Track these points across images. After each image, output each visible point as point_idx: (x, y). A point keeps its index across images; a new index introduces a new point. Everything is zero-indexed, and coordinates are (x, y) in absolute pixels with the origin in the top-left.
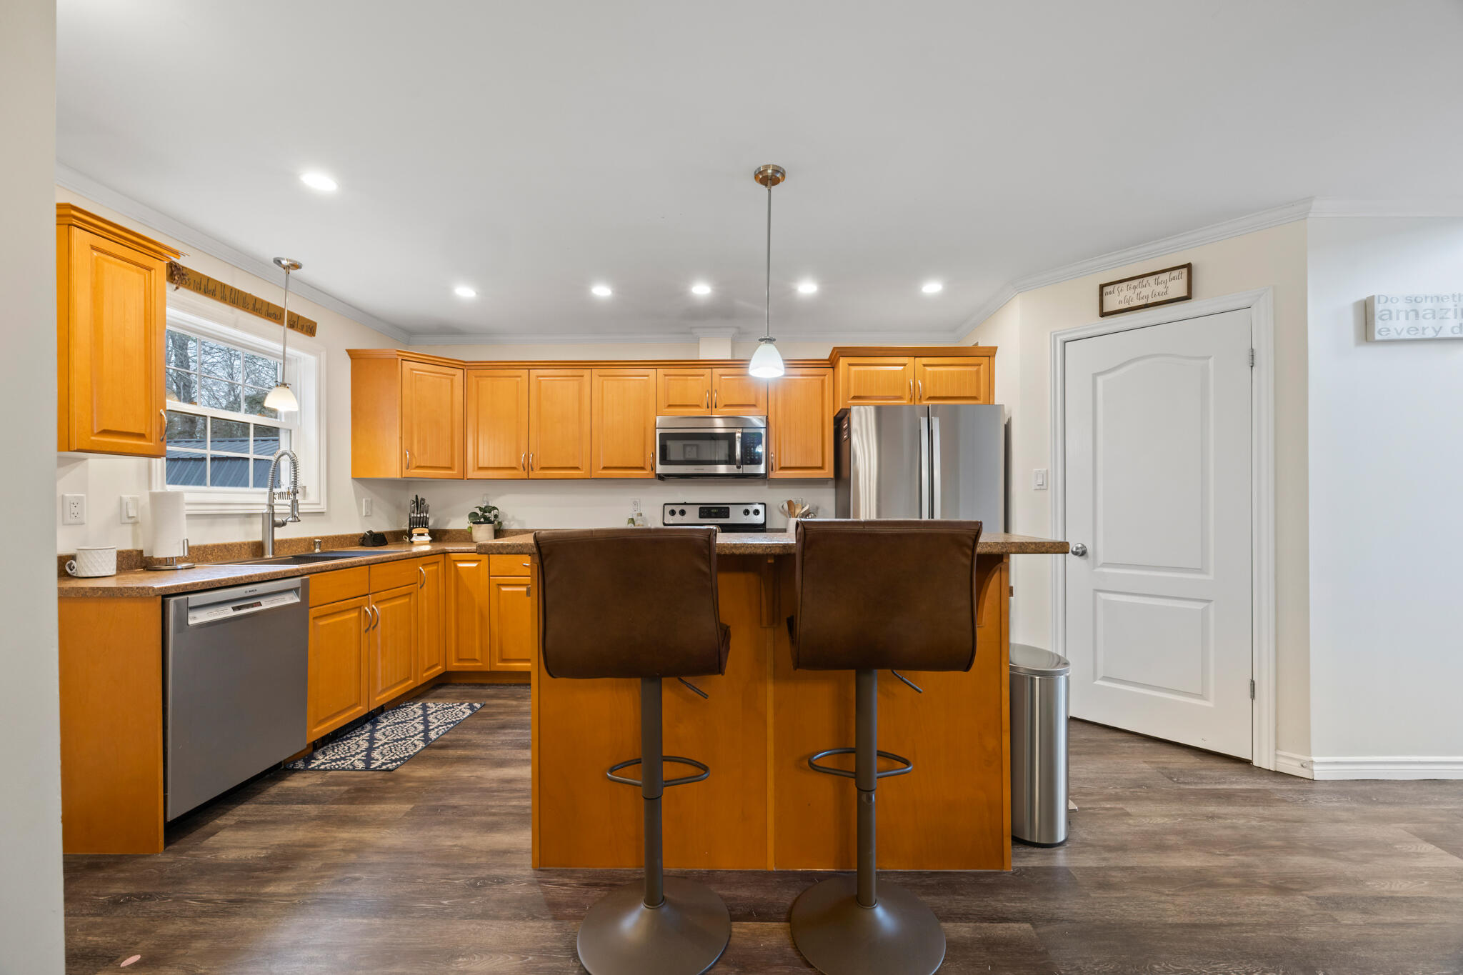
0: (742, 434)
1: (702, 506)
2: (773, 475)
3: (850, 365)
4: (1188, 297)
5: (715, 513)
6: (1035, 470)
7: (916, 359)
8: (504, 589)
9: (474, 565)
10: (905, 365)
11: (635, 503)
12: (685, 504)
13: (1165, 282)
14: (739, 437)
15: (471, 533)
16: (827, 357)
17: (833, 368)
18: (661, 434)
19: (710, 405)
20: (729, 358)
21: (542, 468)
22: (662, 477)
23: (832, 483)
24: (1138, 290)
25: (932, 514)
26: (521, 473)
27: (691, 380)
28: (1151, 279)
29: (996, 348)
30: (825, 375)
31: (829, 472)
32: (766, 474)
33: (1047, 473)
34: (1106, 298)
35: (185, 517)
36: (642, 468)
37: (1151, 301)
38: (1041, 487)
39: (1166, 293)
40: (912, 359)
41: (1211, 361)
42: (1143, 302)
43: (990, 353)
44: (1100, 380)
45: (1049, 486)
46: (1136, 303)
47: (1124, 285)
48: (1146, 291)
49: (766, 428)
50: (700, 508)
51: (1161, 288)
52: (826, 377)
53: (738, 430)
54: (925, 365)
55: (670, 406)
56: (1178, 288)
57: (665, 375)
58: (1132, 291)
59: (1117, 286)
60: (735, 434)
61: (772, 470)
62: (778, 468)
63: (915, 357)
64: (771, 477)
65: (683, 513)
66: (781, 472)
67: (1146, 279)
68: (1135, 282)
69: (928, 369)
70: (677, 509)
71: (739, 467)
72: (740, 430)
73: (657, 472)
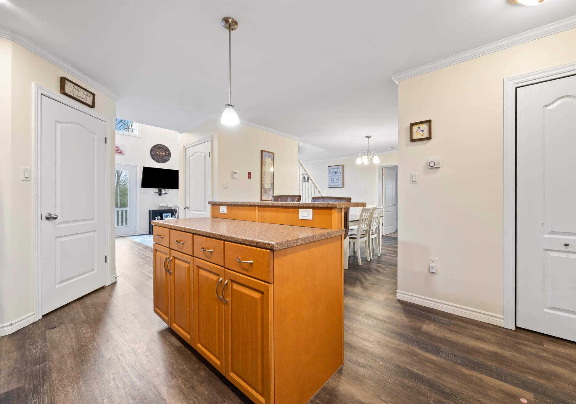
4: (92, 107)
13: (86, 95)
24: (77, 92)
28: (82, 90)
33: (31, 171)
34: (66, 85)
37: (82, 100)
39: (86, 100)
42: (78, 98)
44: (59, 125)
45: (32, 179)
46: (75, 97)
47: (72, 85)
48: (80, 94)
51: (84, 97)
56: (89, 100)
58: (75, 90)
59: (70, 83)
68: (76, 87)
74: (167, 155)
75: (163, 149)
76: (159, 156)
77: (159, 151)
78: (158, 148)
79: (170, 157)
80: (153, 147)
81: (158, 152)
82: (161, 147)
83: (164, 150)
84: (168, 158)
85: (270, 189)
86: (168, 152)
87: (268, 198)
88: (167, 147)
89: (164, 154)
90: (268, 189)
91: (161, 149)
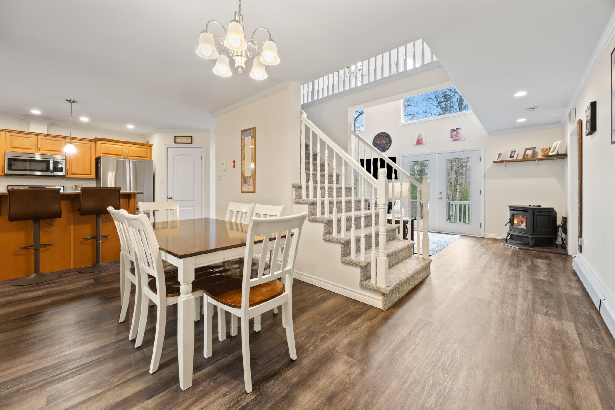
0: (53, 161)
2: (68, 176)
3: (102, 143)
4: (192, 143)
6: (160, 178)
7: (127, 144)
10: (122, 146)
12: (20, 186)
14: (52, 162)
16: (93, 139)
17: (95, 142)
18: (8, 158)
19: (36, 149)
20: (46, 133)
22: (6, 175)
23: (96, 179)
24: (182, 139)
25: (129, 190)
27: (25, 139)
28: (185, 137)
29: (152, 144)
30: (92, 144)
31: (93, 175)
32: (65, 176)
33: (163, 179)
34: (176, 139)
37: (185, 142)
39: (187, 141)
40: (125, 144)
41: (195, 158)
42: (183, 142)
43: (151, 146)
44: (175, 158)
45: (164, 182)
46: (182, 142)
48: (184, 140)
49: (65, 160)
51: (186, 140)
52: (92, 145)
53: (51, 160)
54: (129, 147)
55: (13, 148)
57: (11, 136)
59: (178, 137)
60: (50, 161)
61: (68, 174)
62: (70, 174)
63: (126, 144)
64: (67, 177)
66: (72, 175)
68: (182, 137)
69: (131, 148)
70: (16, 187)
71: (52, 173)
72: (52, 160)
73: (6, 173)
74: (388, 142)
75: (383, 137)
76: (380, 145)
77: (380, 140)
78: (379, 137)
79: (391, 144)
80: (375, 138)
81: (379, 142)
82: (381, 135)
83: (385, 137)
84: (389, 145)
85: (250, 177)
86: (388, 139)
87: (249, 189)
88: (387, 134)
89: (385, 142)
90: (248, 177)
91: (382, 138)
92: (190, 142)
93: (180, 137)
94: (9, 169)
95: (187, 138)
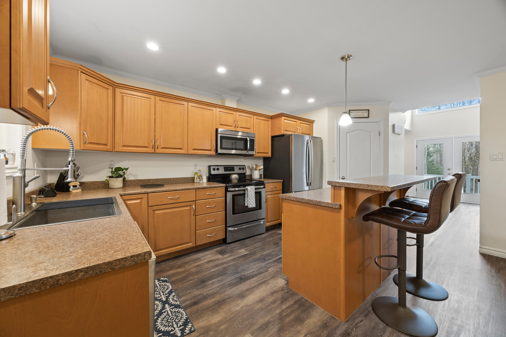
0: (250, 139)
1: (224, 166)
3: (285, 119)
4: (368, 117)
5: (229, 169)
6: (332, 156)
7: (299, 121)
8: (157, 212)
9: (139, 201)
10: (296, 122)
11: (195, 165)
12: (220, 166)
13: (364, 113)
15: (108, 184)
17: (272, 119)
18: (221, 136)
19: (236, 126)
21: (163, 148)
23: (262, 159)
24: (358, 113)
26: (150, 150)
27: (229, 115)
28: (361, 111)
29: (314, 121)
30: (269, 121)
31: (270, 154)
33: (335, 158)
34: (350, 113)
35: (5, 178)
36: (210, 150)
37: (360, 116)
38: (333, 161)
41: (372, 133)
42: (359, 116)
43: (312, 122)
44: (348, 134)
45: (336, 161)
46: (357, 117)
47: (354, 111)
48: (359, 114)
49: (255, 137)
50: (224, 167)
51: (362, 114)
55: (221, 125)
56: (366, 115)
57: (219, 111)
58: (356, 113)
59: (353, 111)
60: (248, 139)
62: (256, 153)
64: (255, 156)
65: (218, 169)
67: (359, 111)
68: (357, 111)
69: (301, 124)
70: (216, 168)
71: (247, 152)
73: (218, 152)
92: (367, 116)
93: (355, 111)
94: (221, 148)
95: (363, 111)
